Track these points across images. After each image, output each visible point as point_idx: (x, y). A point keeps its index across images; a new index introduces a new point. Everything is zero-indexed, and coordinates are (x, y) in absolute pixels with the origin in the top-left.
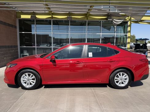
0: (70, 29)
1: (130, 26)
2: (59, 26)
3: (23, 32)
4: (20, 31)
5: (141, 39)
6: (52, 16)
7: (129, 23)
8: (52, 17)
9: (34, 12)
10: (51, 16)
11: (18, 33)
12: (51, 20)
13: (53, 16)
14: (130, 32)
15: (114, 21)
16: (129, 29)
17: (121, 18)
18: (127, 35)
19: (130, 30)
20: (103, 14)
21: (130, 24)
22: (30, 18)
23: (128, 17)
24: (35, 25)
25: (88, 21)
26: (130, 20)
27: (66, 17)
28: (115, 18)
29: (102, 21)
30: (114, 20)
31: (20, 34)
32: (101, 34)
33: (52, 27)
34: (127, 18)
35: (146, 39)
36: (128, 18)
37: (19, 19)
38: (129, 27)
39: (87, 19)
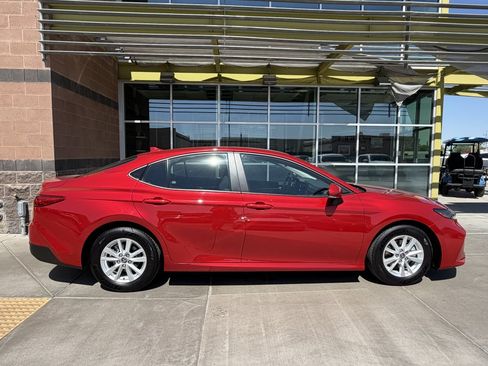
0: (269, 112)
1: (440, 102)
2: (232, 102)
3: (136, 121)
4: (126, 119)
5: (466, 140)
6: (219, 76)
7: (437, 94)
8: (220, 78)
9: (168, 63)
10: (216, 75)
11: (122, 122)
12: (215, 87)
13: (223, 75)
14: (439, 119)
15: (396, 87)
16: (437, 111)
17: (415, 79)
18: (431, 128)
19: (440, 115)
20: (364, 69)
21: (439, 97)
22: (158, 79)
23: (435, 76)
24: (170, 101)
25: (321, 89)
26: (441, 84)
27: (261, 76)
28: (398, 79)
29: (362, 90)
30: (396, 84)
31: (127, 124)
32: (359, 125)
33: (219, 106)
34: (431, 79)
35: (480, 141)
36: (435, 79)
37: (125, 85)
38: (439, 107)
39: (319, 83)
